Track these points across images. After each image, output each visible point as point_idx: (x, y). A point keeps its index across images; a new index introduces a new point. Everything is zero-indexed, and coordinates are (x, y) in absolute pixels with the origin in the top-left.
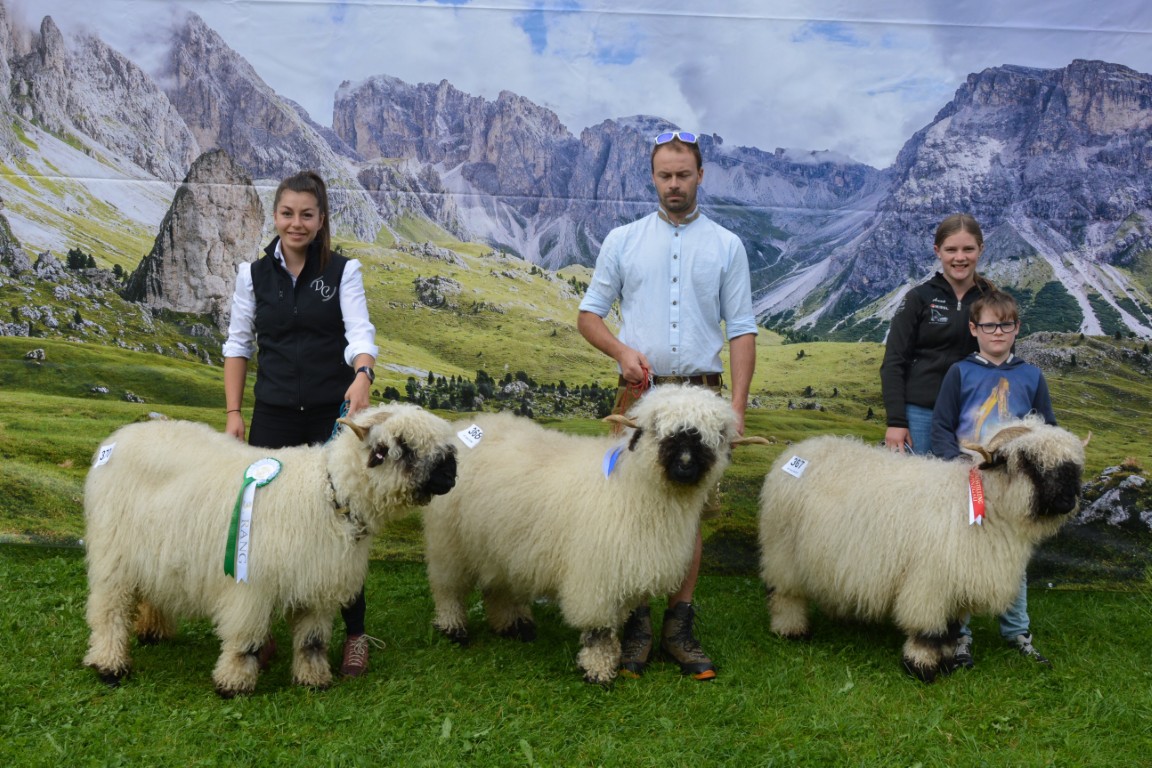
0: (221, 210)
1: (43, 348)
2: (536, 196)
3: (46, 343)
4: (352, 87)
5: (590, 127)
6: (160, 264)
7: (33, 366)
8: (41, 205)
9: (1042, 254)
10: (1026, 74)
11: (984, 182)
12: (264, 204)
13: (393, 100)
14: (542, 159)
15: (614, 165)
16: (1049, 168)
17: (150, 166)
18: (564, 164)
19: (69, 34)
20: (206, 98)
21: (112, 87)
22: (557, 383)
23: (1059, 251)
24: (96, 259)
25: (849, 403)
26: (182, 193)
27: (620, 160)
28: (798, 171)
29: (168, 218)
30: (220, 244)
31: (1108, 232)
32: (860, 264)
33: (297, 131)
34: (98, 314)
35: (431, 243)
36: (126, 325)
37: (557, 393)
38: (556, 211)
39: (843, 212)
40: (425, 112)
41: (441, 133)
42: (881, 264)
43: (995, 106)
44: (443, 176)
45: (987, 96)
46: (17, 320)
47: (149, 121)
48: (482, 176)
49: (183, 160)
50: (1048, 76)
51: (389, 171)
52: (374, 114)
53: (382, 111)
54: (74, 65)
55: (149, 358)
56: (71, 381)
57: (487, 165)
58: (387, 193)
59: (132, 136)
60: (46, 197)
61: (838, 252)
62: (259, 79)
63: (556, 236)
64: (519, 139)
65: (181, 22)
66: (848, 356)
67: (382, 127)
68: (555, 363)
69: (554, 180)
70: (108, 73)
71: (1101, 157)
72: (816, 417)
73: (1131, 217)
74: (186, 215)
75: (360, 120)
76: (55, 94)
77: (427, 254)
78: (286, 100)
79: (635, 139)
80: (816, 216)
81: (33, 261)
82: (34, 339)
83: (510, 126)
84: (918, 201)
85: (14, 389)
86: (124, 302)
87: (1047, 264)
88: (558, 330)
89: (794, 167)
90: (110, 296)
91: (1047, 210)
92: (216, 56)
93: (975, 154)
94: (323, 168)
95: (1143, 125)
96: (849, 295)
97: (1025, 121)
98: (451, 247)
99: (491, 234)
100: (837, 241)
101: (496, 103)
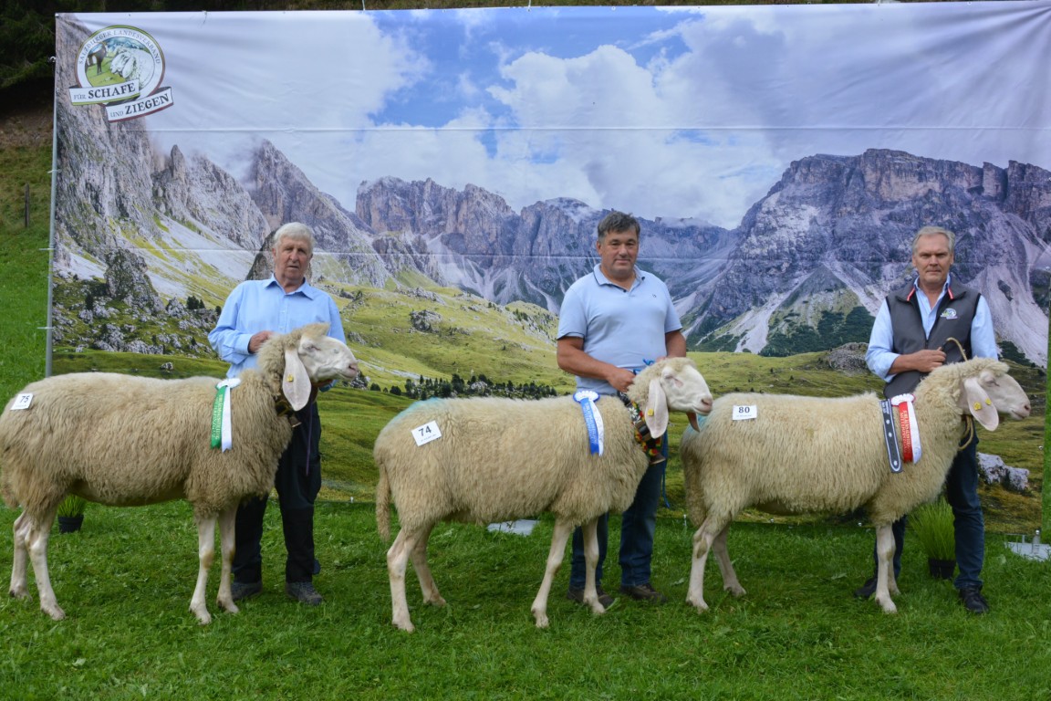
1: (172, 361)
2: (491, 254)
3: (174, 359)
5: (527, 206)
7: (165, 374)
8: (170, 267)
9: (850, 287)
10: (833, 160)
11: (806, 237)
13: (395, 193)
14: (495, 229)
15: (543, 232)
16: (853, 226)
17: (238, 240)
18: (510, 232)
19: (188, 157)
20: (274, 195)
21: (215, 190)
22: (507, 383)
23: (863, 285)
24: (204, 303)
26: (259, 258)
27: (547, 229)
28: (672, 233)
31: (898, 270)
32: (717, 296)
33: (332, 215)
35: (421, 288)
37: (506, 389)
38: (504, 264)
39: (704, 261)
40: (416, 200)
41: (427, 213)
42: (732, 296)
43: (811, 183)
44: (428, 243)
45: (805, 176)
46: (156, 344)
47: (238, 212)
48: (455, 242)
49: (260, 236)
50: (849, 162)
51: (393, 240)
52: (383, 202)
53: (388, 200)
54: (191, 176)
57: (458, 234)
58: (392, 255)
59: (227, 221)
60: (174, 263)
61: (701, 288)
62: (308, 181)
63: (504, 282)
64: (479, 216)
65: (259, 146)
66: (711, 362)
67: (388, 211)
68: (505, 369)
69: (502, 243)
70: (212, 181)
71: (891, 217)
74: (262, 272)
75: (374, 207)
76: (179, 196)
77: (418, 295)
78: (326, 195)
79: (558, 214)
80: (685, 264)
81: (166, 304)
82: (167, 356)
83: (473, 208)
84: (758, 251)
87: (854, 294)
88: (507, 346)
89: (669, 230)
91: (853, 256)
92: (281, 167)
93: (799, 217)
94: (349, 239)
95: (921, 193)
96: (710, 318)
97: (834, 193)
98: (434, 291)
99: (461, 281)
100: (700, 281)
101: (464, 192)
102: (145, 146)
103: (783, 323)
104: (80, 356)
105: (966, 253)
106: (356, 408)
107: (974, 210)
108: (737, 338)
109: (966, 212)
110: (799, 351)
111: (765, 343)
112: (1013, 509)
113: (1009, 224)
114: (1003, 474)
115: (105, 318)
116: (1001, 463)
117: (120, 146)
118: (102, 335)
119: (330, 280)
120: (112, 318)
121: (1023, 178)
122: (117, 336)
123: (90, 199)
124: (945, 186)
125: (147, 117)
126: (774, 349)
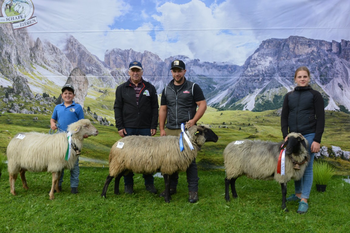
0: (78, 82)
2: (154, 76)
3: (38, 116)
4: (109, 51)
5: (167, 58)
7: (35, 121)
8: (37, 82)
9: (284, 86)
10: (278, 40)
11: (268, 68)
12: (88, 80)
13: (119, 54)
14: (155, 67)
16: (285, 64)
17: (62, 72)
18: (160, 68)
19: (43, 42)
20: (74, 55)
21: (53, 54)
23: (289, 85)
24: (49, 95)
25: (234, 126)
26: (69, 78)
28: (219, 67)
30: (78, 90)
32: (236, 90)
33: (96, 62)
34: (50, 108)
38: (158, 79)
39: (231, 77)
40: (126, 57)
42: (242, 90)
43: (270, 49)
45: (268, 46)
46: (31, 110)
47: (61, 61)
49: (69, 70)
50: (284, 41)
51: (118, 71)
52: (114, 57)
53: (116, 57)
54: (44, 49)
56: (44, 125)
58: (118, 77)
59: (57, 65)
60: (38, 80)
61: (230, 87)
62: (87, 50)
63: (159, 86)
64: (149, 62)
65: (69, 37)
66: (234, 114)
67: (116, 61)
69: (158, 72)
70: (52, 50)
71: (299, 60)
72: (226, 130)
75: (111, 59)
76: (40, 56)
78: (93, 55)
80: (224, 79)
81: (35, 96)
82: (35, 115)
83: (147, 59)
84: (251, 74)
85: (31, 127)
87: (286, 89)
89: (218, 66)
90: (53, 104)
91: (285, 75)
92: (77, 45)
93: (265, 61)
94: (102, 71)
95: (310, 52)
96: (234, 98)
97: (278, 52)
100: (230, 85)
101: (144, 53)
102: (27, 38)
103: (260, 99)
104: (4, 115)
105: (326, 73)
106: (105, 133)
107: (329, 57)
108: (244, 105)
109: (326, 58)
110: (266, 110)
111: (254, 107)
112: (345, 166)
113: (342, 63)
114: (341, 153)
115: (13, 101)
116: (340, 149)
117: (18, 38)
118: (11, 107)
119: (95, 86)
120: (15, 101)
121: (346, 46)
122: (17, 107)
123: (7, 57)
124: (319, 49)
125: (27, 27)
126: (257, 109)
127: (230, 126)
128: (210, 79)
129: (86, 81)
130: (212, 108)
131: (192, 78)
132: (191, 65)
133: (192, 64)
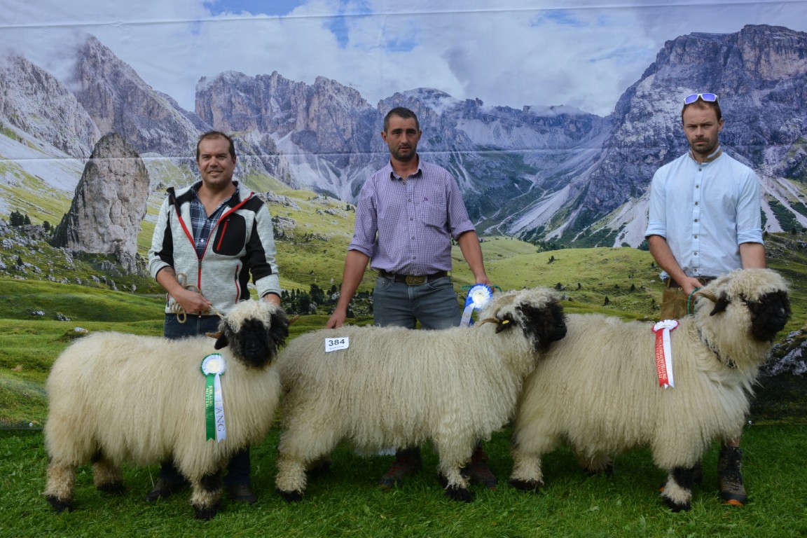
0: (118, 177)
2: (347, 152)
4: (208, 81)
5: (384, 99)
6: (76, 219)
10: (709, 38)
12: (149, 171)
13: (238, 89)
14: (350, 125)
16: (732, 108)
17: (65, 148)
18: (366, 127)
19: (4, 57)
20: (103, 96)
21: (36, 93)
24: (30, 218)
25: (590, 294)
26: (89, 166)
28: (541, 122)
29: (80, 185)
30: (119, 202)
31: (781, 153)
32: (592, 188)
33: (169, 115)
34: (34, 258)
35: (271, 192)
36: (54, 265)
38: (362, 163)
39: (577, 151)
40: (262, 96)
41: (275, 110)
42: (608, 188)
43: (687, 64)
44: (277, 142)
45: (680, 57)
47: (63, 116)
48: (307, 140)
49: (89, 142)
50: (727, 39)
51: (238, 141)
52: (225, 99)
53: (231, 97)
54: (8, 78)
55: (72, 288)
56: (17, 308)
57: (309, 131)
59: (51, 127)
61: (575, 180)
62: (141, 80)
64: (332, 111)
65: (83, 42)
66: (588, 259)
67: (231, 109)
69: (359, 140)
70: (32, 82)
71: (771, 97)
73: (798, 140)
74: (93, 182)
75: (215, 105)
77: (269, 200)
78: (161, 94)
79: (418, 106)
80: (556, 155)
83: (325, 103)
84: (634, 138)
86: (52, 248)
89: (538, 119)
90: (42, 244)
91: (733, 140)
92: (109, 64)
93: (675, 101)
95: (802, 71)
96: (586, 212)
97: (712, 74)
98: (286, 194)
99: (315, 182)
100: (574, 172)
101: (314, 86)
108: (616, 232)
127: (579, 293)
128: (515, 156)
129: (143, 174)
130: (522, 242)
131: (463, 155)
132: (457, 118)
133: (458, 113)
